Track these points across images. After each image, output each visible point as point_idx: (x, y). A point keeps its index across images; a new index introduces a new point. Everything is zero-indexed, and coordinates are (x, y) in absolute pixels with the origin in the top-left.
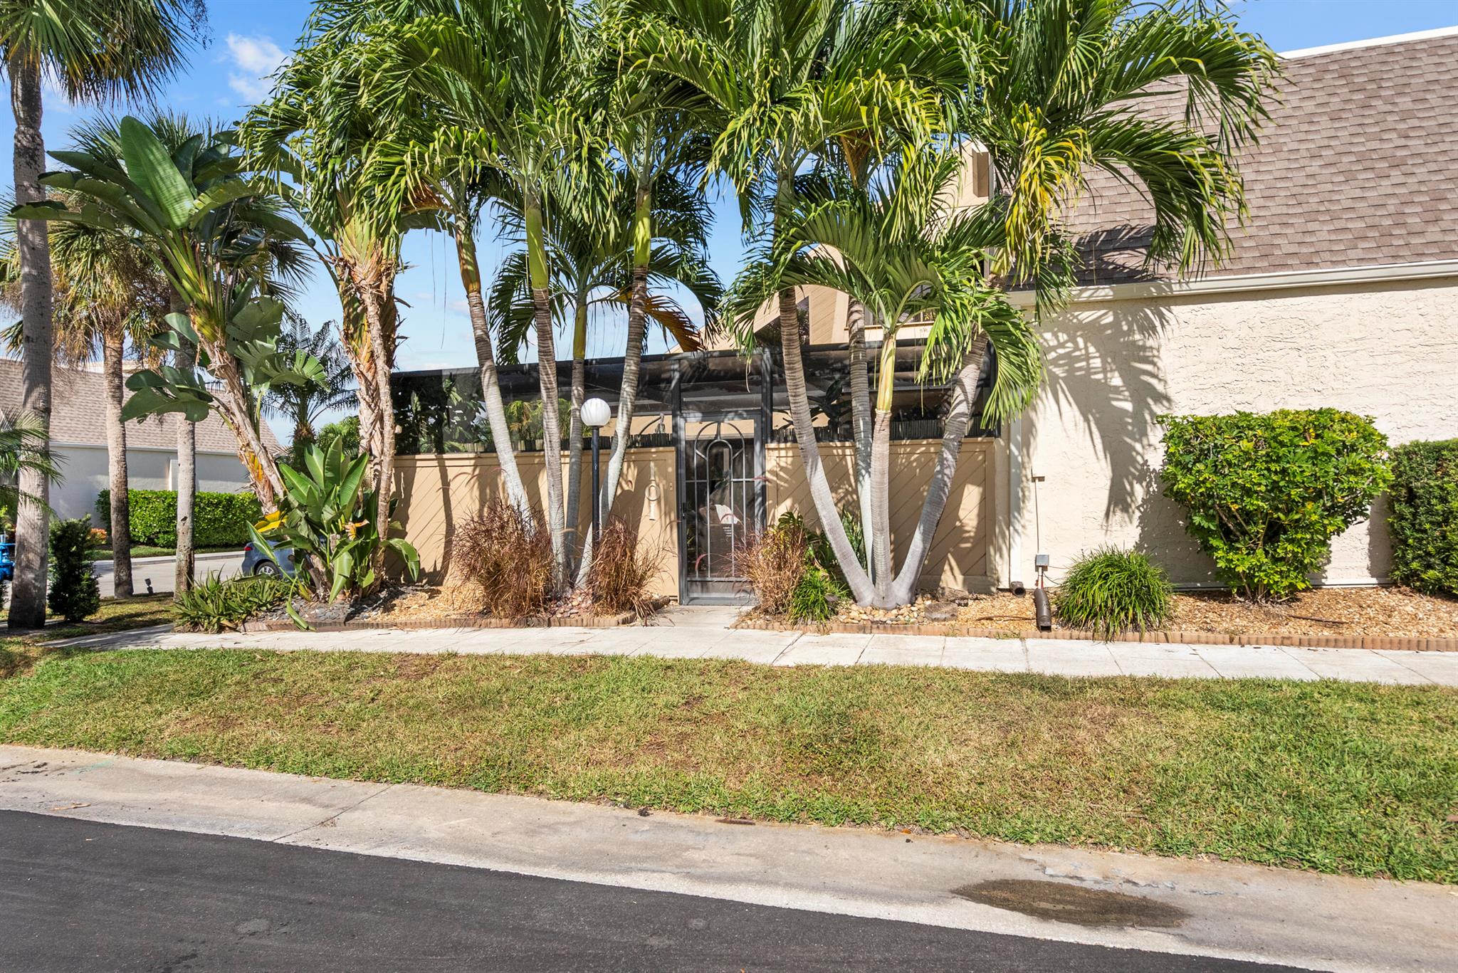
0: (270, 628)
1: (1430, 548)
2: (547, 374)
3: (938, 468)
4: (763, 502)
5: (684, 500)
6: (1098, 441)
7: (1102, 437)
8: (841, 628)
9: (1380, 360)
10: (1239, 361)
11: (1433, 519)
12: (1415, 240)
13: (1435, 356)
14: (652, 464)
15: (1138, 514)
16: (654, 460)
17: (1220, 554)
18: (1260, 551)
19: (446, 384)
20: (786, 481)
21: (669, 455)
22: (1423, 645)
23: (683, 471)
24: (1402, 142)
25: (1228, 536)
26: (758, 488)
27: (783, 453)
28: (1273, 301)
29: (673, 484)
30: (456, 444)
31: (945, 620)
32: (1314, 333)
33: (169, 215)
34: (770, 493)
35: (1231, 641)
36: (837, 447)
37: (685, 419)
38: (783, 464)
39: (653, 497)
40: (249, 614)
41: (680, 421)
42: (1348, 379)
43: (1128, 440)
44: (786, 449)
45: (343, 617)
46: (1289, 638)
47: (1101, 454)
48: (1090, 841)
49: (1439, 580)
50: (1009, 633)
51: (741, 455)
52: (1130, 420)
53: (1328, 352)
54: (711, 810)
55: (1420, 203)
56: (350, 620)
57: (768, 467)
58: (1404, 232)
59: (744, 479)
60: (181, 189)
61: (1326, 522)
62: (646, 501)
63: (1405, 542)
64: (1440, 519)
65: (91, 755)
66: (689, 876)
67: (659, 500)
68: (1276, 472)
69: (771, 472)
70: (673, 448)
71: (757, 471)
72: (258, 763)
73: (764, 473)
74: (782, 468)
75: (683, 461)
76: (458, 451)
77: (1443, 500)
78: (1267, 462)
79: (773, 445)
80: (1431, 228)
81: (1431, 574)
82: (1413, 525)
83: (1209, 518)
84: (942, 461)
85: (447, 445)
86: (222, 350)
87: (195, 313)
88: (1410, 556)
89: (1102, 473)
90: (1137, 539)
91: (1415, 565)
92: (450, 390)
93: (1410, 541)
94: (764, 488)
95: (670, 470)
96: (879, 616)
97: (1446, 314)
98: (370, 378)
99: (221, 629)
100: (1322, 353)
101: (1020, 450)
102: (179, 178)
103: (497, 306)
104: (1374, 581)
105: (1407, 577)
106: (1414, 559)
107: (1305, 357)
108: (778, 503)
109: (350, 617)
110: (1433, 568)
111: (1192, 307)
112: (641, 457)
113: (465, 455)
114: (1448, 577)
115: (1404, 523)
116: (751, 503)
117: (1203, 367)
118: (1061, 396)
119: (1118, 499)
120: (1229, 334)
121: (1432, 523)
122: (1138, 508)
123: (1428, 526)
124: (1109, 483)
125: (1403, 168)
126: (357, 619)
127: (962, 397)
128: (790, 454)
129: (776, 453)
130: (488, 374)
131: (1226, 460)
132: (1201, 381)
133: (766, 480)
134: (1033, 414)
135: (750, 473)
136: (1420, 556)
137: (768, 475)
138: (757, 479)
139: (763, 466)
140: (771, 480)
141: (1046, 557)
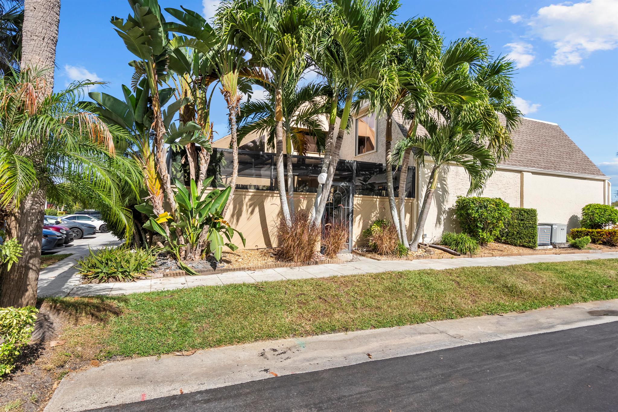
4: (352, 216)
7: (436, 200)
14: (313, 199)
15: (443, 223)
20: (359, 208)
26: (350, 211)
27: (359, 199)
34: (354, 212)
38: (358, 203)
44: (360, 197)
51: (345, 198)
52: (441, 198)
57: (354, 203)
59: (346, 207)
69: (355, 205)
71: (351, 205)
73: (353, 205)
74: (358, 204)
79: (357, 196)
94: (352, 211)
108: (357, 216)
112: (309, 196)
116: (348, 215)
128: (361, 199)
129: (357, 199)
133: (353, 207)
135: (348, 205)
138: (350, 207)
139: (353, 203)
140: (355, 208)
141: (426, 235)
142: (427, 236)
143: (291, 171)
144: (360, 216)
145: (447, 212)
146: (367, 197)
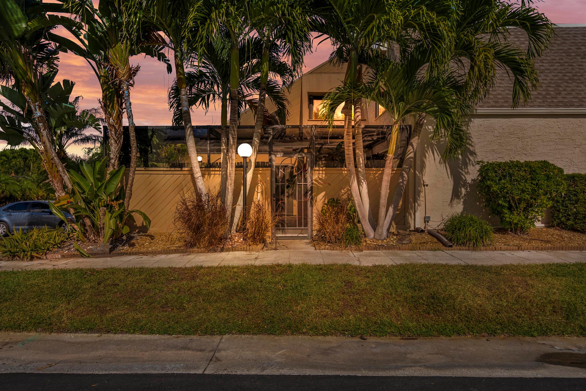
0: (63, 257)
1: (570, 213)
2: (234, 131)
3: (401, 180)
4: (312, 193)
5: (274, 192)
6: (449, 170)
7: (450, 169)
8: (366, 248)
9: (546, 144)
10: (499, 141)
11: (571, 202)
12: (555, 100)
13: (562, 143)
14: (259, 176)
15: (462, 200)
16: (260, 174)
17: (507, 215)
18: (521, 214)
19: (150, 133)
20: (322, 184)
21: (268, 171)
22: (581, 248)
23: (274, 180)
24: (541, 64)
25: (510, 208)
26: (309, 187)
27: (321, 172)
28: (511, 119)
29: (269, 185)
30: (155, 163)
31: (407, 244)
32: (524, 132)
33: (12, 30)
34: (314, 190)
35: (518, 249)
36: (345, 170)
37: (276, 156)
38: (320, 177)
39: (260, 191)
40: (48, 249)
41: (273, 157)
42: (535, 150)
43: (460, 171)
44: (322, 170)
45: (108, 250)
46: (538, 247)
47: (450, 176)
48: (556, 333)
49: (573, 225)
50: (436, 248)
51: (301, 172)
52: (461, 163)
53: (529, 140)
54: (392, 334)
55: (553, 87)
56: (112, 251)
57: (314, 178)
58: (550, 97)
59: (303, 183)
60: (20, 16)
61: (547, 203)
62: (256, 193)
63: (559, 211)
64: (574, 202)
65: (18, 334)
66: (427, 367)
67: (262, 192)
68: (534, 184)
69: (316, 180)
70: (270, 169)
71: (309, 180)
72: (134, 330)
73: (312, 180)
74: (320, 179)
75: (274, 175)
76: (156, 166)
77: (575, 195)
78: (531, 180)
79: (317, 168)
80: (559, 96)
81: (570, 222)
82: (563, 205)
83: (505, 201)
84: (403, 177)
85: (150, 163)
86: (40, 107)
87: (25, 86)
88: (561, 216)
89: (450, 183)
90: (462, 210)
91: (563, 219)
92: (152, 136)
93: (561, 210)
94: (312, 187)
95: (268, 178)
96: (380, 243)
97: (566, 128)
98: (117, 128)
99: (32, 258)
100: (527, 140)
101: (419, 173)
102: (19, 11)
103: (173, 98)
104: (543, 225)
105: (559, 224)
106: (562, 217)
107: (521, 141)
108: (318, 194)
109: (111, 250)
110: (570, 220)
111: (483, 119)
113: (162, 169)
114: (576, 223)
115: (558, 204)
116: (306, 193)
117: (486, 143)
118: (435, 152)
119: (456, 194)
120: (496, 131)
121: (571, 204)
122: (462, 198)
123: (569, 205)
124: (452, 187)
125: (544, 73)
126: (116, 251)
127: (412, 150)
128: (324, 173)
129: (318, 172)
130: (189, 130)
131: (516, 179)
132: (486, 148)
133: (312, 183)
134: (424, 159)
135: (306, 180)
136: (565, 216)
137: (314, 182)
138: (309, 184)
139: (311, 178)
140: (315, 184)
141: (429, 217)
142: (431, 219)
143: (223, 145)
144: (323, 194)
145: (470, 185)
146: (333, 171)
